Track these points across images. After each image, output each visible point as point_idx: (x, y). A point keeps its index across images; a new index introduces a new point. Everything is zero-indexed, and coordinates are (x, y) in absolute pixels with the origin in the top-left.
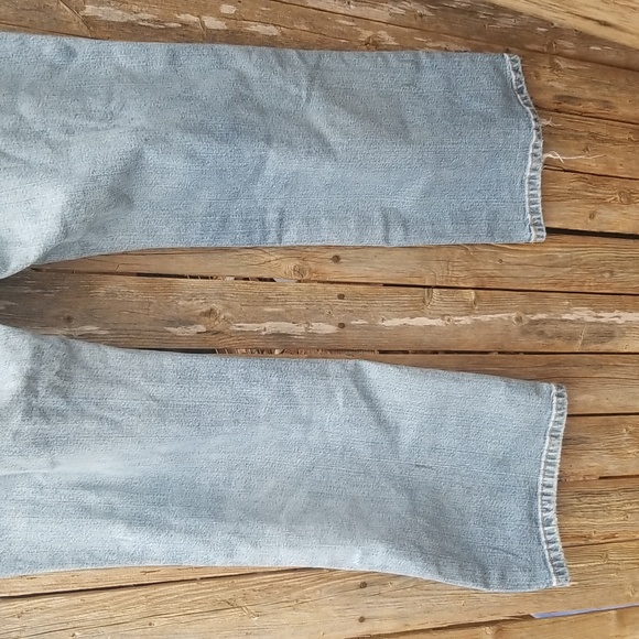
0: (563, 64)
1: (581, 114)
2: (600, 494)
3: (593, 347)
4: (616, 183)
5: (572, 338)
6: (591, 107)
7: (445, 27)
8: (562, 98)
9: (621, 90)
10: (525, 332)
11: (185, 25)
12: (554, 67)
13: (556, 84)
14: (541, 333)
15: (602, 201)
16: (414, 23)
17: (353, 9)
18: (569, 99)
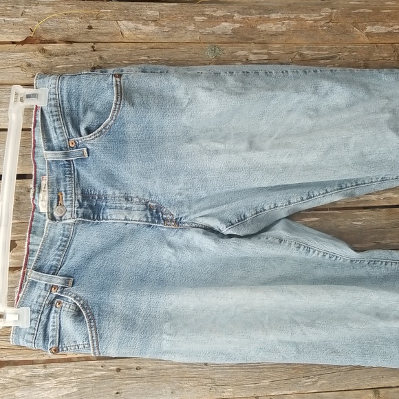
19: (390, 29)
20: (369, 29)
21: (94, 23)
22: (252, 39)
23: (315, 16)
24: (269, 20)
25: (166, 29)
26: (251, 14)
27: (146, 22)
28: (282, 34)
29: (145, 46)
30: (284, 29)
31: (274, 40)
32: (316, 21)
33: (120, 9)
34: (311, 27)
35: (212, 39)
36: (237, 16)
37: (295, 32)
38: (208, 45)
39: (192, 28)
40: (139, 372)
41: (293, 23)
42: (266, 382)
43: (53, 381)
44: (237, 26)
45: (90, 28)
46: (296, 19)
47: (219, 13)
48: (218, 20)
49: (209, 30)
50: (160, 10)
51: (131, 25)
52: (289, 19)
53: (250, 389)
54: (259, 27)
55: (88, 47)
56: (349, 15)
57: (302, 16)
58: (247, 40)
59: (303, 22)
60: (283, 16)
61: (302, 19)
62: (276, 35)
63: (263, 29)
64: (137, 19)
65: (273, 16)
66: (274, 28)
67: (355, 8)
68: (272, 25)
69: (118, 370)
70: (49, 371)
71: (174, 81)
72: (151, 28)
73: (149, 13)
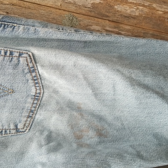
22: (107, 16)
23: (165, 8)
24: (127, 2)
28: (134, 18)
30: (137, 14)
31: (126, 22)
32: (165, 13)
34: (160, 17)
35: (73, 8)
37: (145, 18)
38: (67, 13)
41: (146, 10)
46: (149, 7)
52: (144, 6)
54: (116, 7)
57: (154, 5)
58: (102, 16)
59: (154, 11)
60: (139, 2)
61: (154, 9)
62: (129, 17)
63: (119, 9)
66: (129, 11)
68: (128, 8)
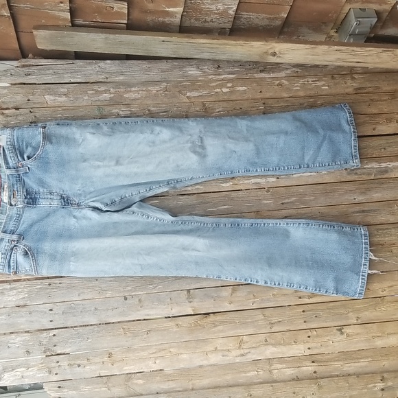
0: (356, 76)
1: (367, 93)
2: (387, 229)
3: (379, 177)
4: (384, 116)
5: (369, 174)
6: (371, 90)
7: (307, 74)
8: (357, 89)
9: (384, 81)
10: (349, 174)
11: (217, 93)
12: (353, 78)
13: (354, 84)
14: (356, 174)
15: (378, 123)
16: (295, 75)
17: (272, 75)
18: (360, 89)
19: (201, 94)
20: (188, 94)
21: (30, 97)
22: (121, 102)
23: (157, 88)
24: (131, 91)
25: (72, 99)
26: (120, 88)
27: (60, 95)
28: (138, 99)
29: (60, 109)
30: (139, 96)
31: (134, 103)
32: (157, 91)
33: (45, 89)
34: (155, 94)
35: (99, 103)
36: (112, 90)
37: (146, 97)
38: (96, 107)
39: (86, 98)
40: (60, 285)
41: (144, 92)
42: (129, 288)
43: (15, 291)
44: (112, 95)
45: (29, 100)
47: (102, 88)
48: (101, 93)
49: (96, 99)
50: (68, 89)
51: (52, 97)
52: (142, 90)
53: (121, 292)
54: (125, 96)
55: (28, 111)
56: (177, 87)
57: (149, 89)
59: (150, 92)
60: (139, 89)
62: (135, 99)
63: (127, 96)
64: (55, 94)
65: (133, 89)
66: (134, 96)
67: (181, 82)
68: (132, 94)
69: (50, 285)
70: (12, 286)
71: (74, 129)
72: (63, 99)
73: (62, 90)
